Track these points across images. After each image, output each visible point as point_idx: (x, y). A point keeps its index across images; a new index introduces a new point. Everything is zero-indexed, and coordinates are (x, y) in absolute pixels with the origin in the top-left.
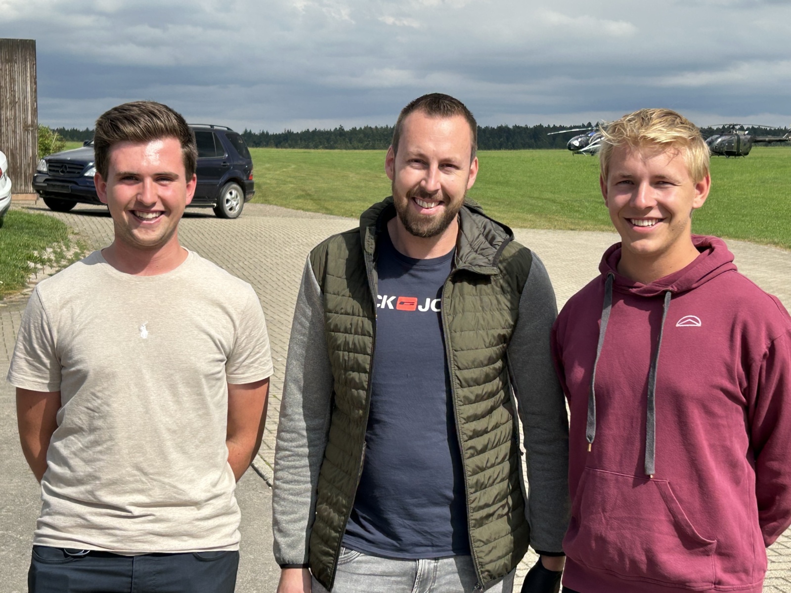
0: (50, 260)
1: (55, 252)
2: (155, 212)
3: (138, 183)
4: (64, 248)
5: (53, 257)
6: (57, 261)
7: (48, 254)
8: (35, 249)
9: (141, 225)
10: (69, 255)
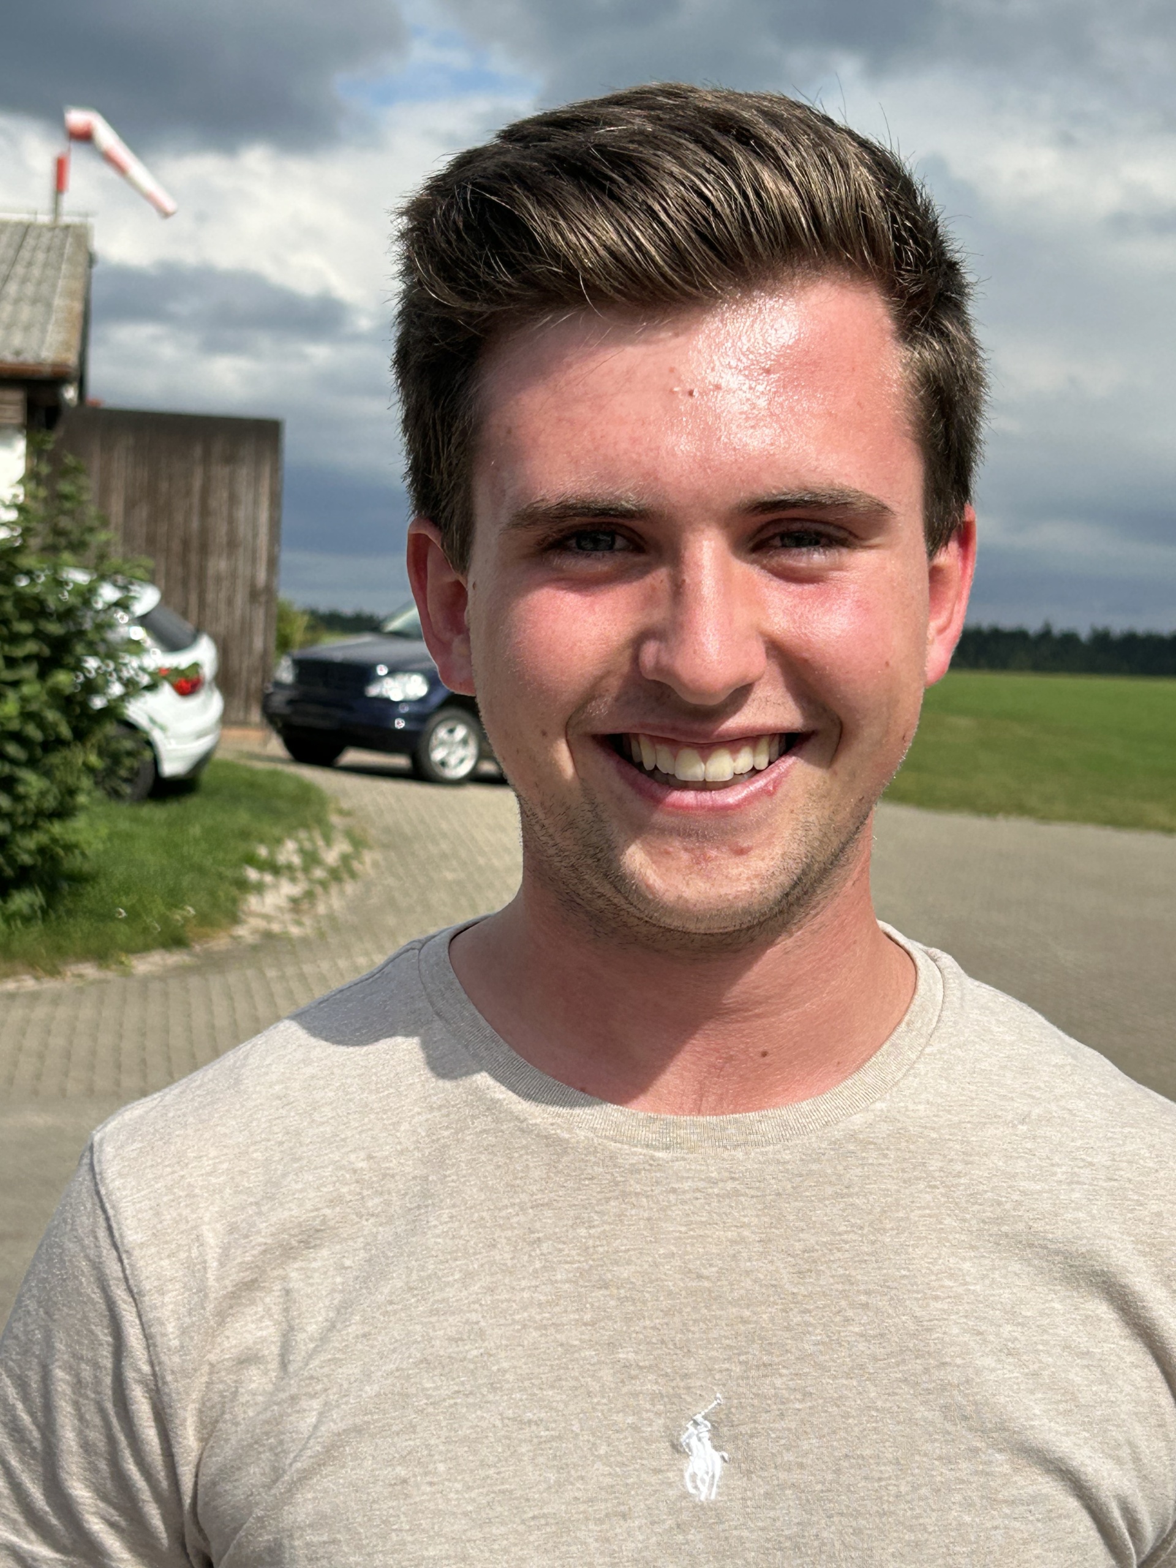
0: (290, 867)
1: (302, 851)
2: (750, 739)
3: (645, 570)
4: (320, 843)
5: (296, 860)
6: (306, 869)
7: (289, 852)
8: (262, 841)
9: (659, 817)
10: (331, 857)
